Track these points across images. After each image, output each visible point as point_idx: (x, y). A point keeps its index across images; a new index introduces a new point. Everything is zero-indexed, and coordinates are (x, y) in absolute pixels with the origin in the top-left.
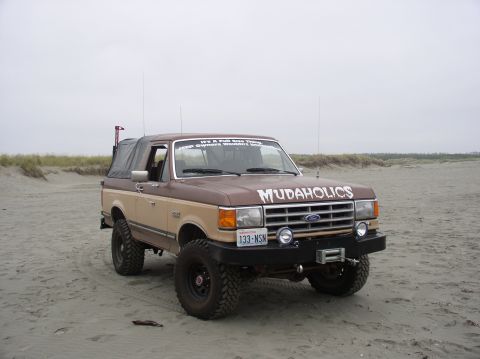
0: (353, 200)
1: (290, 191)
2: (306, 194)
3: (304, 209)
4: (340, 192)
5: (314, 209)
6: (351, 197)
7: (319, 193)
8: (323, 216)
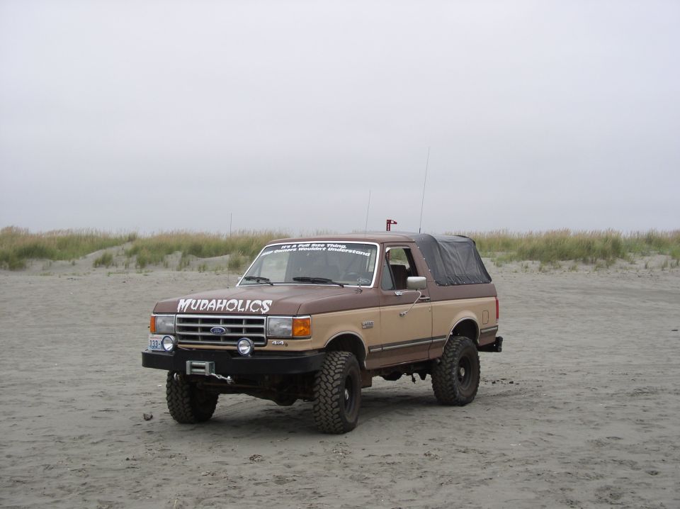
0: (266, 315)
1: (207, 301)
2: (219, 305)
3: (217, 321)
4: (256, 306)
5: (226, 321)
6: (264, 312)
7: (231, 305)
8: (233, 330)
